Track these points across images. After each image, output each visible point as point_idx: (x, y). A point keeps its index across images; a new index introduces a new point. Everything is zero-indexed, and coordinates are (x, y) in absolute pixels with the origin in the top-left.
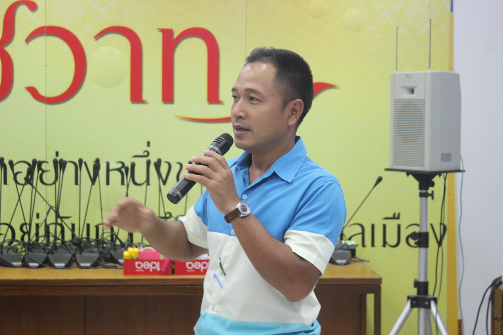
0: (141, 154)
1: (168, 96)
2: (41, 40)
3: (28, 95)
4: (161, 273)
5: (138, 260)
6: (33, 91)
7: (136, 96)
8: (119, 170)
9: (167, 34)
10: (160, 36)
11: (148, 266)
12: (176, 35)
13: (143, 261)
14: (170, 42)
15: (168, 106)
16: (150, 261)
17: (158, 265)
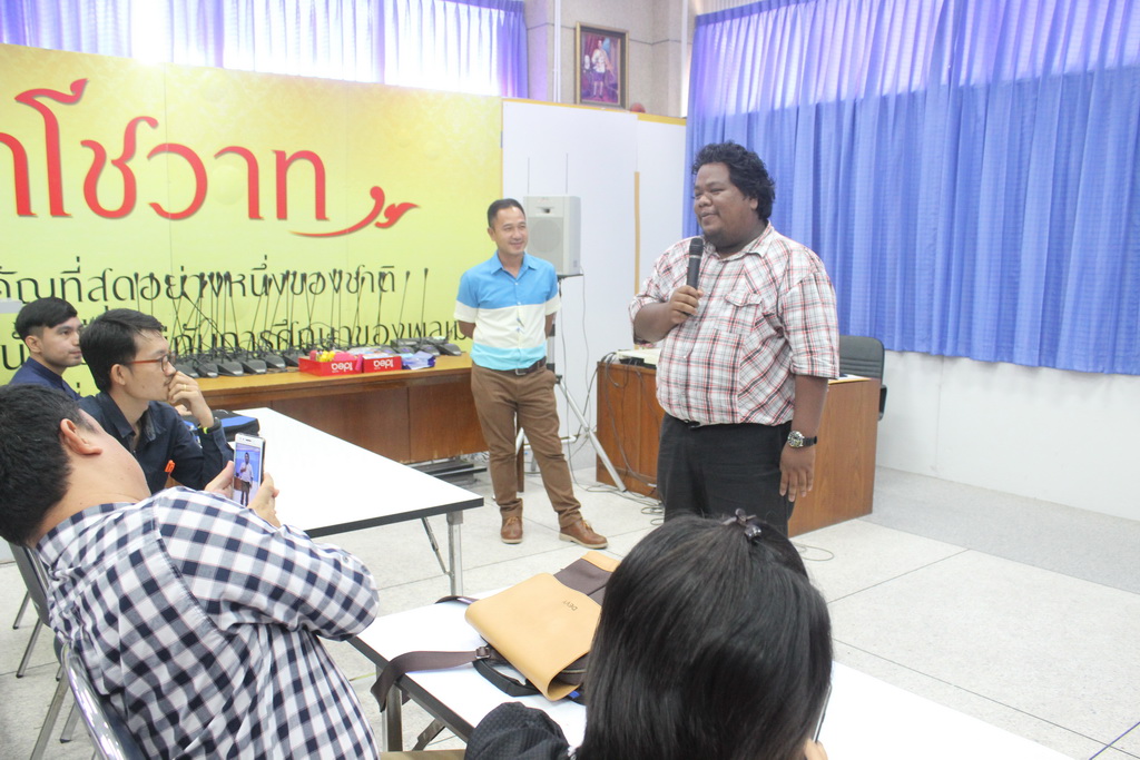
0: (259, 266)
1: (282, 213)
2: (162, 157)
3: (152, 211)
4: (354, 372)
5: (333, 362)
6: (157, 207)
7: (254, 212)
8: (240, 282)
9: (280, 155)
10: (274, 156)
11: (342, 366)
12: (288, 157)
13: (337, 363)
14: (283, 163)
15: (282, 222)
16: (344, 362)
17: (350, 365)
